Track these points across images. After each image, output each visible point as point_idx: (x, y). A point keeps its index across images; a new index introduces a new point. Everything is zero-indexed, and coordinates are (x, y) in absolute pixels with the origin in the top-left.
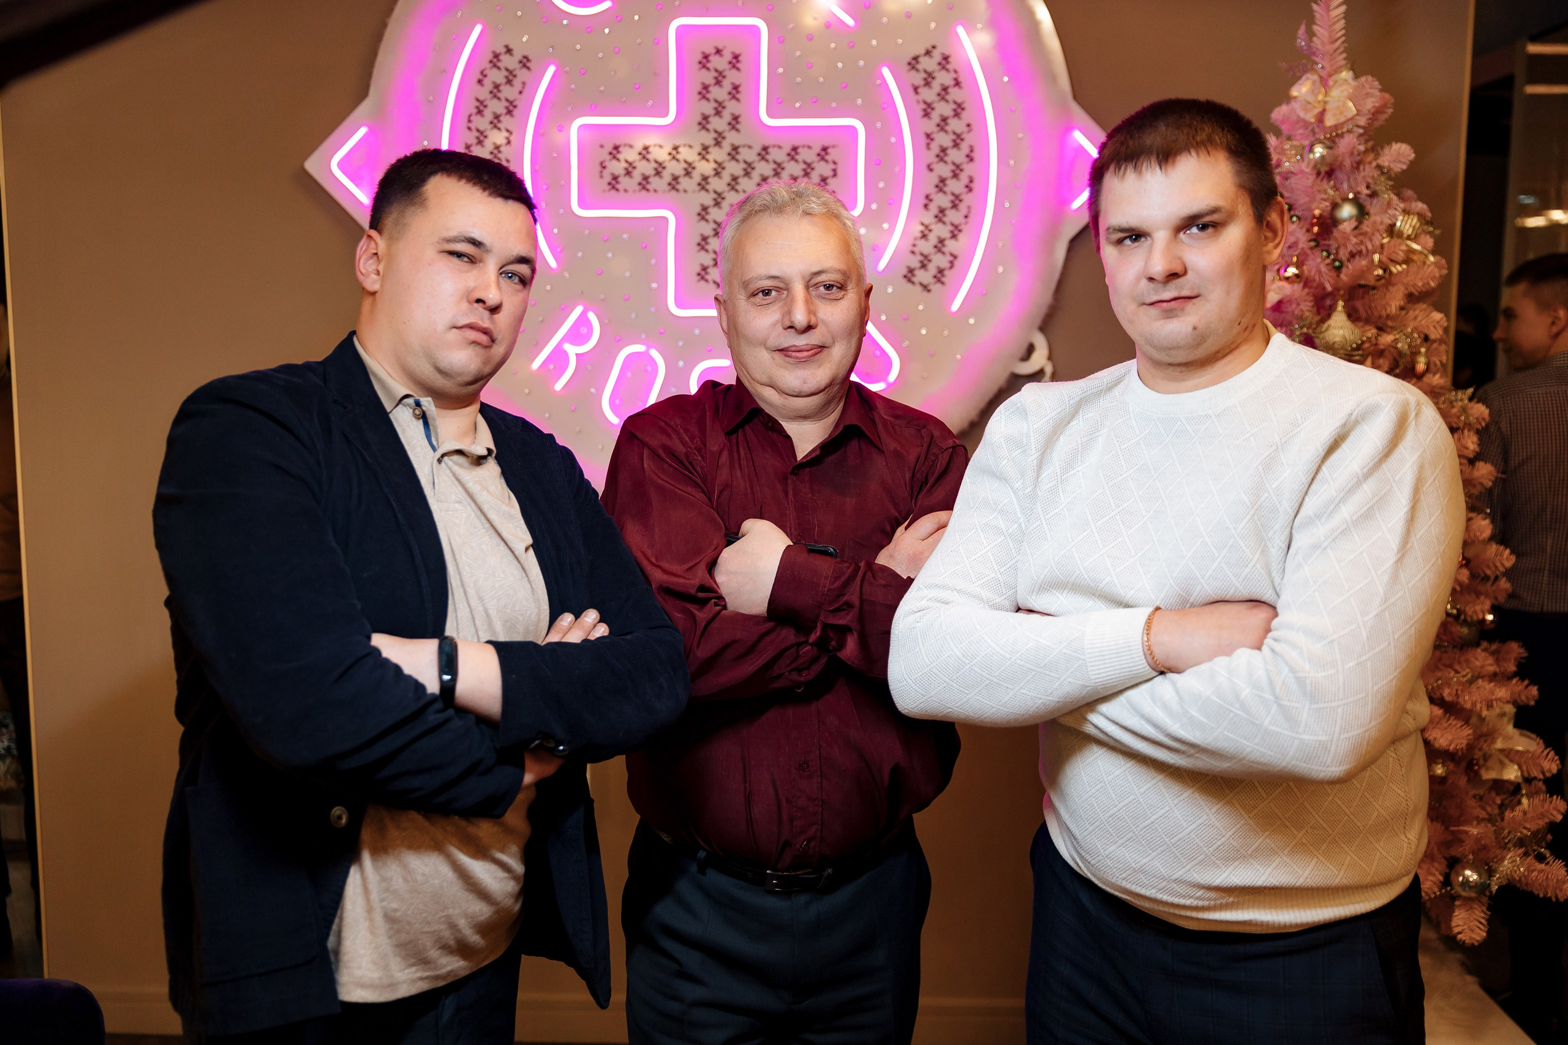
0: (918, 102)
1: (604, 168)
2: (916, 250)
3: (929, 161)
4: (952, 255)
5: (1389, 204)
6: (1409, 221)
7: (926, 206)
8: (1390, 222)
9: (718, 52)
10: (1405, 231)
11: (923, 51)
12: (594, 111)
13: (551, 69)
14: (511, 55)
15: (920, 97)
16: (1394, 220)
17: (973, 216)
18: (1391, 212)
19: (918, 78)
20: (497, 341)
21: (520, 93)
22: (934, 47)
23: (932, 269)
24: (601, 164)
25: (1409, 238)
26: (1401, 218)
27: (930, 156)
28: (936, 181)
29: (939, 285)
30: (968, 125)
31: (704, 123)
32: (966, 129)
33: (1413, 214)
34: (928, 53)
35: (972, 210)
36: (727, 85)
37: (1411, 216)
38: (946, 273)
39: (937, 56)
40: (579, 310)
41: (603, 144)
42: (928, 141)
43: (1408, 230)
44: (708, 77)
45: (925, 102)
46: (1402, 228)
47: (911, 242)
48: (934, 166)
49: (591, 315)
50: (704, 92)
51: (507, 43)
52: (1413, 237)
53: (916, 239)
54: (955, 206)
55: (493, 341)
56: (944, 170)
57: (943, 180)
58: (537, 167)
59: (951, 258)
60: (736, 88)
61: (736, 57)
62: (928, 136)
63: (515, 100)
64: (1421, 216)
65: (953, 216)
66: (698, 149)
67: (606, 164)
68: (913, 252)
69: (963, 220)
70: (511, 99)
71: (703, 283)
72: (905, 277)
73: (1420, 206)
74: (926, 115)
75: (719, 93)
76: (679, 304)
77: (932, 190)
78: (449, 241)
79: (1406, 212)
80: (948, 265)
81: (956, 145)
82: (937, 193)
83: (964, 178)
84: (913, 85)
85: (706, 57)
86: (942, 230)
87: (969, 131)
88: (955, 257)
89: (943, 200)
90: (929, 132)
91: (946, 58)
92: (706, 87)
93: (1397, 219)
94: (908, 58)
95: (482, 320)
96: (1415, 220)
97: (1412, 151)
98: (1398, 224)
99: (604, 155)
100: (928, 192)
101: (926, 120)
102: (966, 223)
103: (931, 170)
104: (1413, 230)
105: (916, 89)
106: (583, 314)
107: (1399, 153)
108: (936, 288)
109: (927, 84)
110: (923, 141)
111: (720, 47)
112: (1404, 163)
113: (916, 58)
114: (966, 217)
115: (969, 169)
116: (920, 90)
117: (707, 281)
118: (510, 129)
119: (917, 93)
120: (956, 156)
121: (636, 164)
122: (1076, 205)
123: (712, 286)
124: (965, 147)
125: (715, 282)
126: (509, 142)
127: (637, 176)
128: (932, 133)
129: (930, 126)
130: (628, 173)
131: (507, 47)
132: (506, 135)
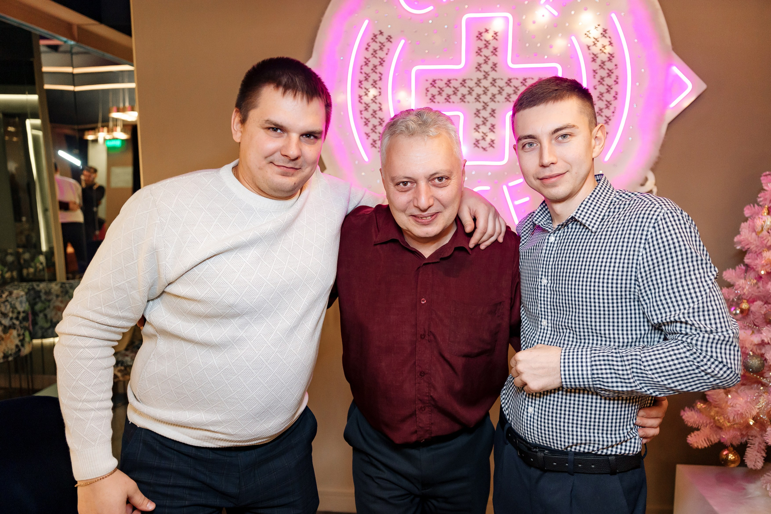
1: (428, 91)
9: (487, 31)
14: (382, 35)
17: (617, 112)
19: (590, 42)
21: (387, 54)
22: (599, 25)
24: (427, 89)
27: (595, 82)
28: (598, 94)
30: (616, 65)
34: (595, 28)
35: (617, 109)
36: (491, 48)
39: (600, 30)
42: (594, 73)
44: (481, 44)
45: (593, 54)
51: (380, 29)
56: (603, 89)
57: (601, 94)
60: (495, 49)
61: (496, 33)
63: (384, 58)
65: (606, 112)
70: (382, 57)
71: (477, 148)
75: (486, 52)
84: (587, 45)
85: (480, 34)
88: (608, 133)
89: (601, 104)
91: (605, 31)
105: (589, 47)
109: (595, 44)
111: (488, 29)
113: (589, 31)
114: (614, 112)
116: (591, 48)
118: (381, 72)
119: (589, 49)
120: (609, 81)
121: (444, 89)
122: (672, 105)
123: (481, 150)
124: (613, 77)
125: (483, 148)
126: (381, 79)
127: (444, 95)
128: (597, 70)
129: (596, 66)
130: (440, 94)
131: (380, 31)
132: (379, 75)
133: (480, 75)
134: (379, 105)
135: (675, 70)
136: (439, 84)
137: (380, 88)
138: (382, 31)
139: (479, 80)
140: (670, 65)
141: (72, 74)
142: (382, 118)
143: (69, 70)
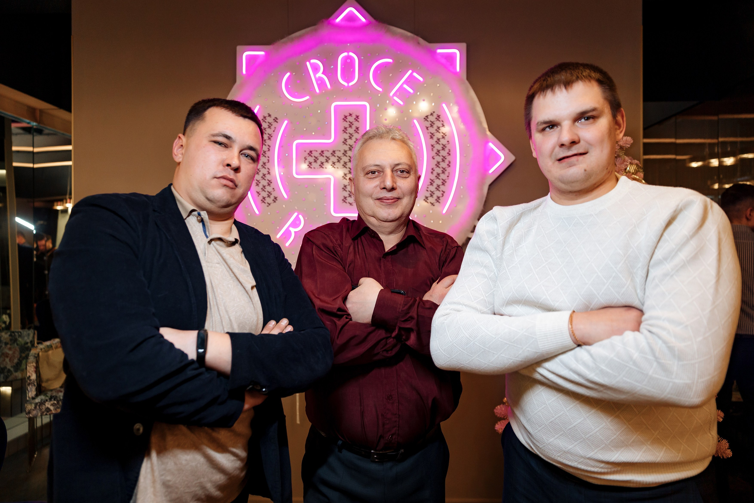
0: (428, 133)
1: (306, 159)
2: (428, 189)
3: (433, 155)
4: (443, 191)
5: (624, 161)
6: (633, 167)
7: (432, 172)
8: (625, 168)
9: (350, 115)
10: (631, 171)
11: (430, 114)
12: (302, 137)
13: (286, 122)
14: (270, 117)
15: (429, 131)
16: (627, 167)
17: (451, 176)
18: (625, 163)
19: (428, 124)
20: (238, 186)
21: (274, 131)
22: (434, 112)
23: (435, 197)
24: (305, 158)
25: (633, 174)
26: (629, 166)
27: (433, 153)
28: (436, 163)
29: (438, 203)
30: (448, 142)
31: (345, 142)
32: (447, 143)
33: (634, 164)
34: (432, 114)
35: (450, 174)
36: (354, 127)
37: (634, 165)
38: (440, 198)
39: (435, 115)
40: (296, 214)
41: (305, 150)
42: (432, 148)
43: (632, 170)
44: (347, 125)
45: (431, 133)
46: (630, 170)
47: (427, 186)
48: (435, 157)
49: (300, 216)
50: (345, 130)
51: (268, 113)
52: (635, 173)
53: (428, 185)
54: (443, 172)
55: (236, 186)
56: (439, 159)
57: (438, 163)
58: (279, 160)
59: (442, 193)
60: (357, 128)
61: (357, 117)
62: (432, 146)
63: (271, 134)
64: (637, 165)
65: (442, 176)
66: (343, 151)
67: (307, 158)
68: (427, 191)
69: (447, 178)
70: (270, 133)
71: (345, 203)
72: (424, 200)
73: (636, 161)
74: (431, 137)
75: (351, 130)
76: (335, 212)
77: (434, 166)
78: (214, 135)
79: (631, 164)
80: (441, 195)
81: (443, 149)
82: (436, 167)
83: (447, 162)
84: (426, 127)
85: (346, 117)
86: (438, 182)
87: (449, 144)
88: (444, 192)
89: (439, 170)
90: (432, 144)
91: (439, 116)
92: (346, 128)
93: (628, 166)
94: (424, 117)
95: (230, 174)
96: (635, 166)
97: (632, 139)
98: (628, 169)
99: (306, 154)
100: (432, 167)
101: (431, 140)
102: (448, 179)
103: (434, 159)
104: (635, 171)
105: (427, 128)
106: (298, 216)
107: (626, 140)
108: (437, 204)
109: (432, 126)
110: (431, 147)
111: (351, 113)
112: (628, 144)
113: (427, 116)
114: (448, 177)
115: (449, 158)
116: (428, 128)
117: (346, 202)
118: (270, 145)
119: (428, 129)
120: (443, 153)
121: (318, 158)
122: (491, 171)
123: (349, 204)
124: (447, 150)
125: (349, 203)
126: (269, 150)
127: (319, 162)
128: (434, 145)
129: (433, 142)
130: (315, 161)
131: (269, 114)
132: (268, 147)
133: (347, 148)
134: (268, 170)
135: (491, 145)
136: (315, 154)
137: (268, 157)
138: (270, 114)
139: (346, 151)
140: (487, 142)
141: (33, 153)
142: (270, 180)
143: (30, 149)
